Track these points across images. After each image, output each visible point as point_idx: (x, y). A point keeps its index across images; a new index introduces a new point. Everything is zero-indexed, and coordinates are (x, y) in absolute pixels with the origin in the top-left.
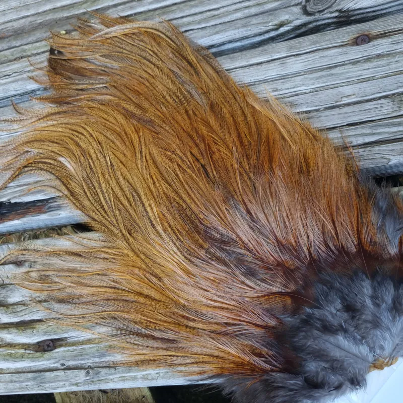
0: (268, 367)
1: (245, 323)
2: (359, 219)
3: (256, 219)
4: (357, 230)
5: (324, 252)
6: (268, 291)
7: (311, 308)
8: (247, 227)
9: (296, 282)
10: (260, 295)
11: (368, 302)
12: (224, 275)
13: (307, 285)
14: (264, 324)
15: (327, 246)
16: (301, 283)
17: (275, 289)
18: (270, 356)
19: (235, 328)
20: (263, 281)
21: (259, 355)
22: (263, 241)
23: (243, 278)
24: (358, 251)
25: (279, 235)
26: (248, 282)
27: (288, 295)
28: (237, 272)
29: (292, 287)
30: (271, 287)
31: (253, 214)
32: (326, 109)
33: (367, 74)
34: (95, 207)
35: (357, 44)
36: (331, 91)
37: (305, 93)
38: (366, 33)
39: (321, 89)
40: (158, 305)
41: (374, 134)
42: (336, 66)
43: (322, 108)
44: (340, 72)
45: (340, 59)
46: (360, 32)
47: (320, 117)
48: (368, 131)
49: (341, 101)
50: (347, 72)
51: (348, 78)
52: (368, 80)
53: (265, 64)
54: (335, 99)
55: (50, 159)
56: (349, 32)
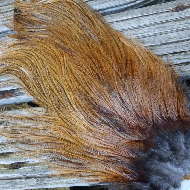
0: (131, 178)
1: (119, 156)
2: (178, 103)
3: (125, 103)
4: (178, 109)
5: (160, 120)
6: (131, 140)
7: (154, 149)
8: (120, 107)
9: (146, 135)
10: (127, 142)
11: (183, 146)
12: (108, 131)
13: (151, 137)
14: (129, 157)
15: (162, 117)
16: (148, 136)
17: (135, 139)
18: (132, 173)
19: (114, 159)
20: (129, 134)
21: (127, 173)
22: (129, 114)
23: (118, 133)
24: (178, 120)
25: (137, 111)
26: (121, 135)
27: (142, 142)
28: (115, 130)
29: (144, 138)
30: (133, 138)
31: (124, 100)
32: (161, 45)
33: (182, 27)
34: (40, 94)
35: (177, 11)
36: (163, 35)
37: (150, 36)
38: (182, 5)
39: (158, 34)
40: (74, 146)
41: (185, 58)
42: (166, 22)
43: (158, 44)
44: (168, 25)
45: (168, 18)
46: (178, 5)
47: (158, 49)
48: (182, 57)
49: (169, 41)
50: (172, 26)
51: (172, 29)
52: (182, 30)
53: (129, 20)
54: (166, 40)
55: (16, 68)
56: (173, 4)
